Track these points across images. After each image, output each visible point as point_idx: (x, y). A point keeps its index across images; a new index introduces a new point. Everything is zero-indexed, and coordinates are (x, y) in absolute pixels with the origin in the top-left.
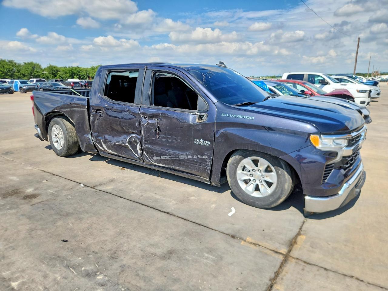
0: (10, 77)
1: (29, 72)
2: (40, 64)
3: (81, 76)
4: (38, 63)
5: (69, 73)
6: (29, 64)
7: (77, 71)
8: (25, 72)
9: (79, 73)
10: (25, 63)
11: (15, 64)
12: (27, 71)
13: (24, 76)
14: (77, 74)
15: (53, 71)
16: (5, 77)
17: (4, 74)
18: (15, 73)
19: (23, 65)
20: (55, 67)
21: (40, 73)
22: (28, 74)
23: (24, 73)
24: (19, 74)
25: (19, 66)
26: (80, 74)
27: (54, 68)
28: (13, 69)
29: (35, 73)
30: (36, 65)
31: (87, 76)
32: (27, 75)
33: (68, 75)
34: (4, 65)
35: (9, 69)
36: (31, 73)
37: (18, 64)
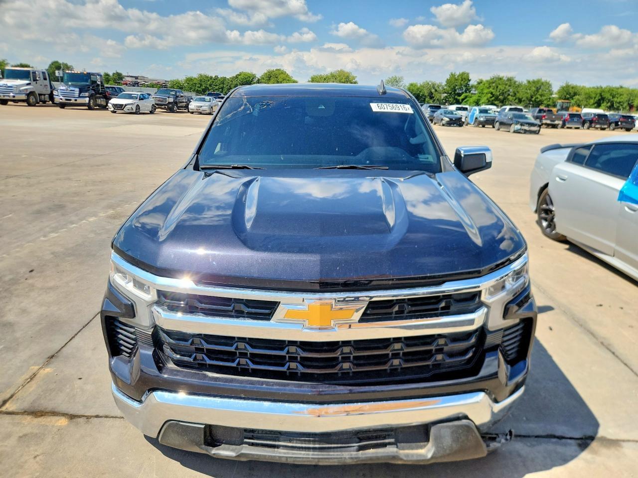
0: (500, 102)
1: (529, 96)
2: (550, 83)
3: (615, 105)
4: (548, 81)
5: (595, 98)
6: (534, 82)
7: (611, 94)
8: (523, 96)
9: (613, 97)
10: (529, 82)
11: (515, 82)
12: (526, 94)
13: (520, 101)
14: (609, 100)
15: (567, 94)
16: (494, 102)
17: (493, 98)
18: (509, 97)
19: (525, 85)
20: (573, 88)
21: (545, 98)
22: (527, 98)
23: (521, 97)
24: (514, 98)
25: (519, 86)
26: (615, 99)
27: (571, 89)
28: (509, 91)
29: (537, 98)
30: (545, 84)
31: (629, 104)
32: (524, 100)
33: (592, 101)
34: (499, 84)
35: (503, 90)
36: (532, 97)
37: (519, 83)
